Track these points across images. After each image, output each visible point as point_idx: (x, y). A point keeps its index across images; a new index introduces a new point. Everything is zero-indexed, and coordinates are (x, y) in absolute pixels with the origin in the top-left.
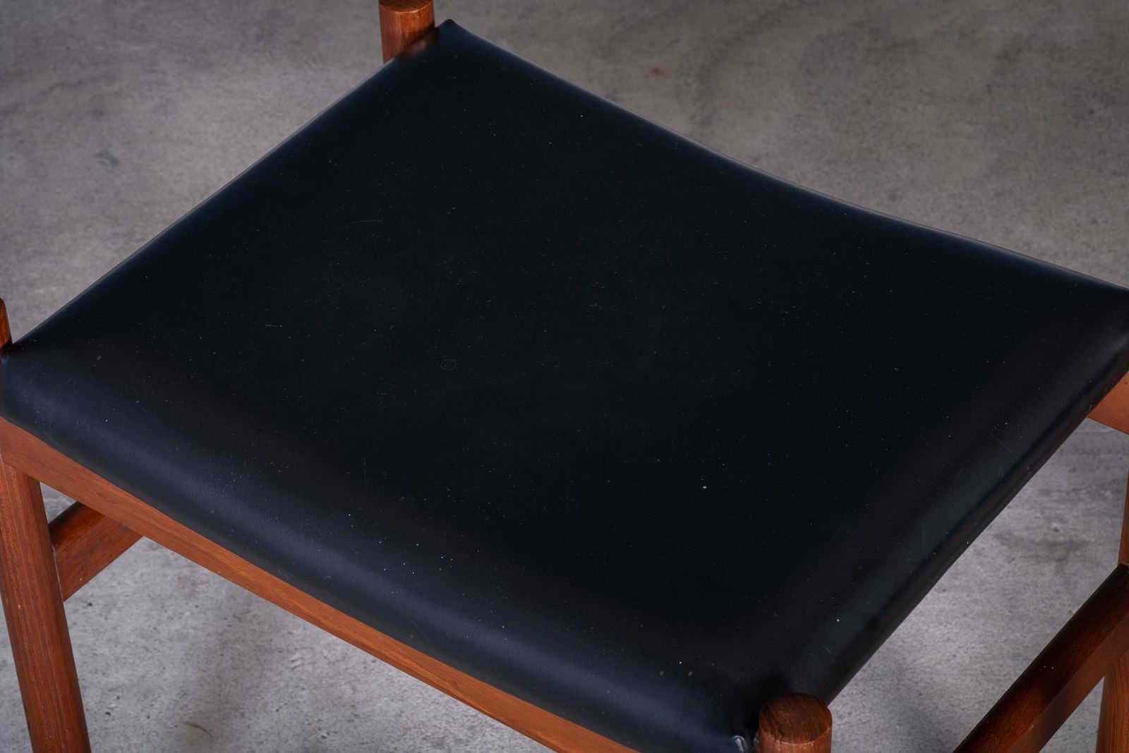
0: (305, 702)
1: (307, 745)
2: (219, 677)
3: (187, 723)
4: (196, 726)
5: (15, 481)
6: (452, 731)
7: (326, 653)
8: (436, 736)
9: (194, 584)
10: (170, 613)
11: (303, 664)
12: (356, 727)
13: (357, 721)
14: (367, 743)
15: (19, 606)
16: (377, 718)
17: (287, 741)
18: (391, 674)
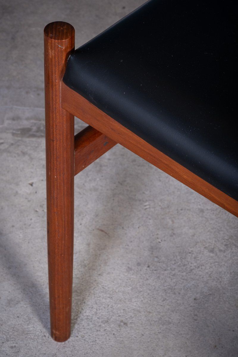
0: (151, 225)
1: (152, 245)
2: (112, 210)
3: (98, 229)
4: (102, 231)
5: (65, 117)
6: (217, 245)
7: (160, 204)
8: (210, 247)
9: (101, 166)
10: (90, 178)
11: (150, 208)
12: (174, 239)
13: (174, 236)
14: (179, 247)
15: (55, 177)
16: (183, 236)
17: (143, 242)
18: (189, 216)
